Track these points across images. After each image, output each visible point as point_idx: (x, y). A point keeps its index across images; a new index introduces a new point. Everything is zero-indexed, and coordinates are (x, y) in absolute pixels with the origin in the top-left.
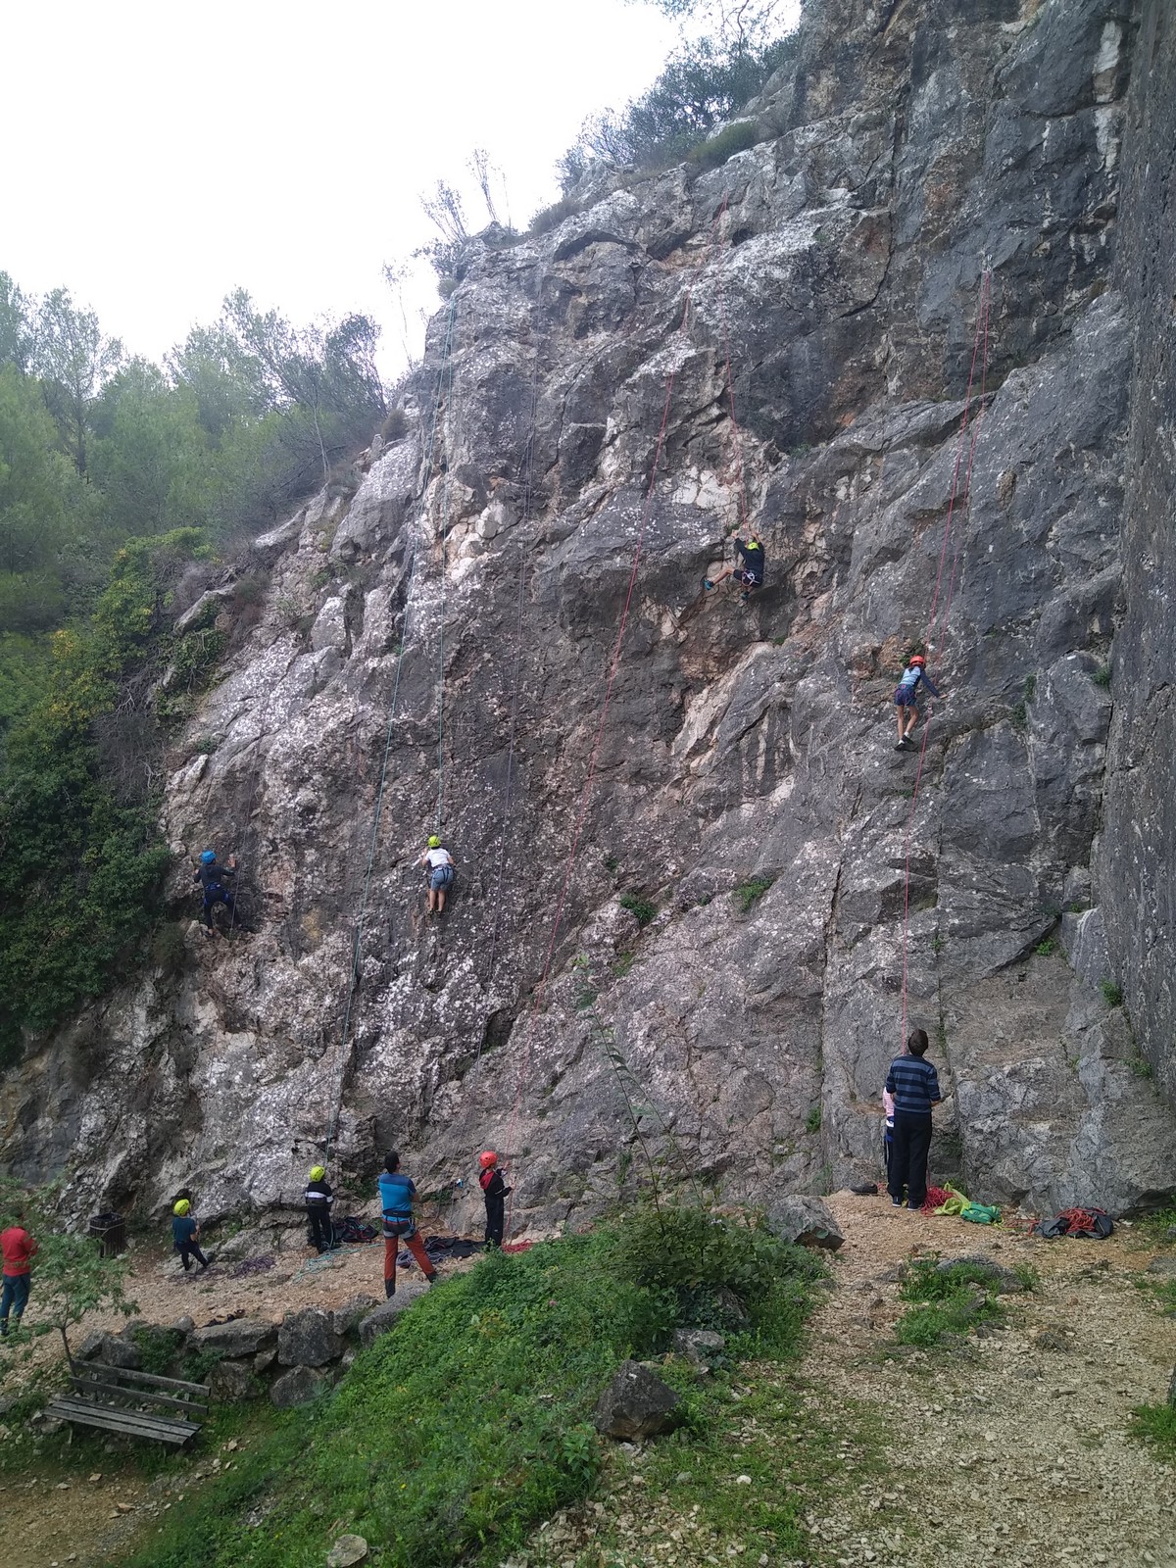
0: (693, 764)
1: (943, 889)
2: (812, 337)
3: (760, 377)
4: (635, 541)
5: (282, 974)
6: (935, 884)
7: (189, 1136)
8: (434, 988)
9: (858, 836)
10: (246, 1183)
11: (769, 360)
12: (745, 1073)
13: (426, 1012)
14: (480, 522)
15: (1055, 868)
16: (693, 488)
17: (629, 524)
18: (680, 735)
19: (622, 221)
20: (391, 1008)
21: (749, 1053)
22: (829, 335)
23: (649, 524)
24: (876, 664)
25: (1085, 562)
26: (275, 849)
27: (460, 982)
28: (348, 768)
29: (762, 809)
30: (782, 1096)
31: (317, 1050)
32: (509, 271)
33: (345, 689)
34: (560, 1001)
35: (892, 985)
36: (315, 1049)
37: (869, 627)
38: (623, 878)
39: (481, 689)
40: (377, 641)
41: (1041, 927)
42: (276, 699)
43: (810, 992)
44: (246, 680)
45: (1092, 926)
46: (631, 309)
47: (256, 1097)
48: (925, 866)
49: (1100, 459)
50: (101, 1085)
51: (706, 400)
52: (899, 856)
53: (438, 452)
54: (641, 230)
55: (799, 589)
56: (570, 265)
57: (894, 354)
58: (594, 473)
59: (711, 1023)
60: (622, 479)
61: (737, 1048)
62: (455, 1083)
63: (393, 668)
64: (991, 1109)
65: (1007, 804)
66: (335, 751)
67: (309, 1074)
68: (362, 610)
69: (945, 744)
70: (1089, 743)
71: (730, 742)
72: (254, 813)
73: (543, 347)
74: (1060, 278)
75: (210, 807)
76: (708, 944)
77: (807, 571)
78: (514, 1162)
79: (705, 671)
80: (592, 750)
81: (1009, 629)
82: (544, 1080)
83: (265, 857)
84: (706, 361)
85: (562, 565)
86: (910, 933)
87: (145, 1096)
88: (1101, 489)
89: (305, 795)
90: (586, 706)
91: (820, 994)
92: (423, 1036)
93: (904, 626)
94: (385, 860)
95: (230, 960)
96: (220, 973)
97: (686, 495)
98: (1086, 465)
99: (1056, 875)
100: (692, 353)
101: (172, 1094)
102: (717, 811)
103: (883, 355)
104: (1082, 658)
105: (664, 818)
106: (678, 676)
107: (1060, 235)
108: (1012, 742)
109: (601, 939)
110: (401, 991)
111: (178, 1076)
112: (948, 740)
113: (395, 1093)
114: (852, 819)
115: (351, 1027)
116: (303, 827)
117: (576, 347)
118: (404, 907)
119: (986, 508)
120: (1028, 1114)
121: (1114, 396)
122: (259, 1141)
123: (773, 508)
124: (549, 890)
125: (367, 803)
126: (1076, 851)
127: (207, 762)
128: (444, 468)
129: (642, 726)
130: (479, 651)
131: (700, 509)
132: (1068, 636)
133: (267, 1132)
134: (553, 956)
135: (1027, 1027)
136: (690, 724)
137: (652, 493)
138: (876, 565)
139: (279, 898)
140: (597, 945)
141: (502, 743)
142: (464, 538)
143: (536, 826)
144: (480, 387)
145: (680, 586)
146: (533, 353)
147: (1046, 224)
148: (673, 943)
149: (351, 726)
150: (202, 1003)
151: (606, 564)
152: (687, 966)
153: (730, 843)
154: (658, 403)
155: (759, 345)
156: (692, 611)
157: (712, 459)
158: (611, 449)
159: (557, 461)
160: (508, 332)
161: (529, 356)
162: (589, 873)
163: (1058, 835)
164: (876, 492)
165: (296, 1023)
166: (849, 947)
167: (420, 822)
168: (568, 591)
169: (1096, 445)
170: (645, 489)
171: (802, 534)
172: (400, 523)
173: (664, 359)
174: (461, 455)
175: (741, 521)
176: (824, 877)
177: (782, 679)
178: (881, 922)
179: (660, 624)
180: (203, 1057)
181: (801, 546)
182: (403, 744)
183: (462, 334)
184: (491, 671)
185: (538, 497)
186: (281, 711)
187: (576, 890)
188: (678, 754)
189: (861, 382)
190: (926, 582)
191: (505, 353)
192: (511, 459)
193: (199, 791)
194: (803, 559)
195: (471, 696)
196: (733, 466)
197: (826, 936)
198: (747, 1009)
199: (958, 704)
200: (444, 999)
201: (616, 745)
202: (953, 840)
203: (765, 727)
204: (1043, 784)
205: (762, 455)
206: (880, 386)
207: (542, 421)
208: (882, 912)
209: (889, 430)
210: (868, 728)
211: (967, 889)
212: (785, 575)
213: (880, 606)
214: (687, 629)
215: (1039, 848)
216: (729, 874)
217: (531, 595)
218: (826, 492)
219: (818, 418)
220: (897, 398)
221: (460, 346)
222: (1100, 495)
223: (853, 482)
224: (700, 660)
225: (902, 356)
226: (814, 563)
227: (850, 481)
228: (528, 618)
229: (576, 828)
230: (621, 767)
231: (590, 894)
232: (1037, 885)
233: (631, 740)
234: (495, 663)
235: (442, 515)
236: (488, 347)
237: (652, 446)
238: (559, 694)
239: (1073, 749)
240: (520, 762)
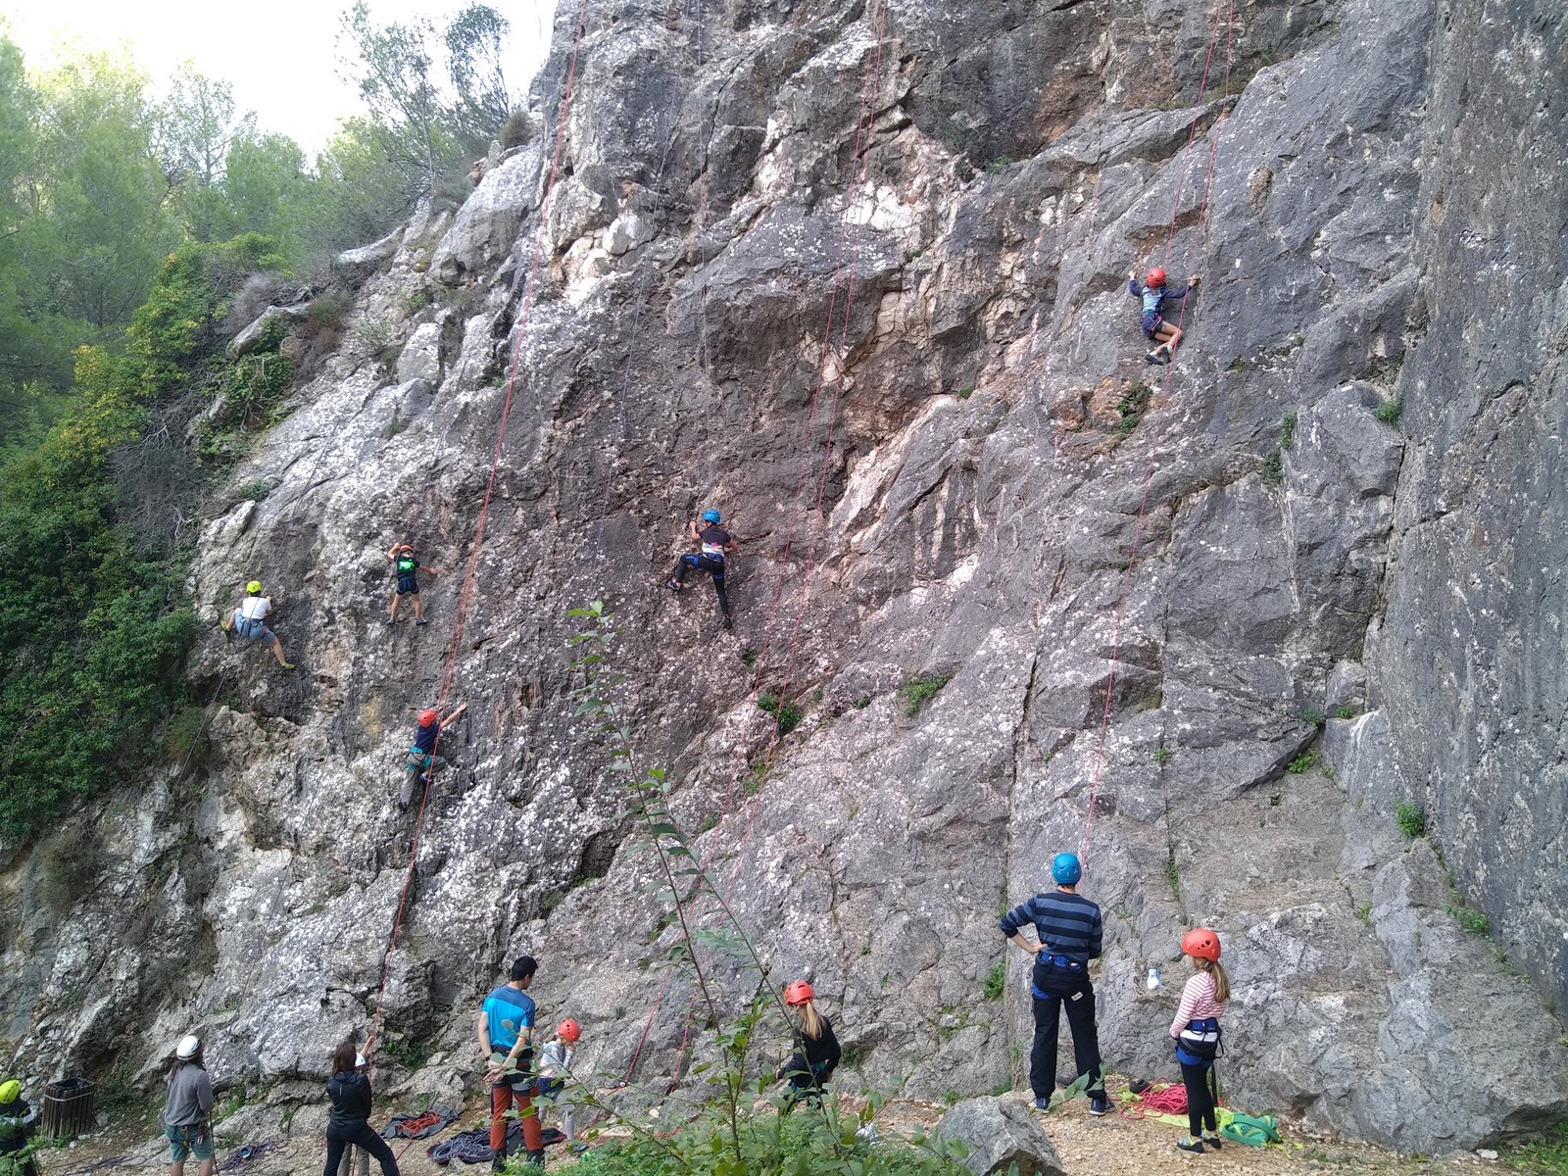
0: (855, 539)
1: (1169, 686)
2: (1018, 33)
3: (952, 77)
4: (795, 262)
5: (332, 778)
6: (1159, 679)
7: (194, 979)
8: (518, 801)
9: (1061, 619)
10: (256, 1044)
11: (964, 57)
12: (906, 918)
13: (506, 832)
14: (607, 237)
15: (1315, 661)
16: (868, 206)
17: (787, 244)
18: (840, 505)
20: (462, 824)
21: (912, 893)
22: (1037, 31)
23: (813, 244)
24: (1086, 412)
25: (1364, 271)
26: (332, 621)
27: (551, 796)
28: (427, 524)
29: (936, 595)
30: (952, 950)
31: (368, 875)
33: (431, 426)
35: (1104, 806)
36: (365, 873)
37: (1076, 369)
38: (763, 674)
39: (598, 434)
40: (473, 371)
41: (1298, 737)
42: (347, 440)
43: (992, 816)
44: (311, 418)
45: (1372, 733)
47: (285, 931)
48: (1149, 656)
49: (1386, 143)
50: (85, 912)
51: (888, 101)
52: (1113, 642)
55: (991, 332)
57: (1115, 54)
58: (749, 187)
59: (864, 853)
60: (783, 191)
61: (896, 886)
62: (538, 923)
63: (489, 404)
64: (1254, 972)
65: (1257, 578)
66: (411, 502)
67: (354, 904)
68: (461, 339)
69: (1174, 504)
70: (1372, 494)
71: (901, 512)
72: (309, 575)
73: (694, 35)
75: (254, 565)
76: (863, 755)
77: (1002, 311)
78: (602, 1026)
79: (874, 429)
80: (732, 517)
81: (1261, 360)
82: (649, 922)
83: (318, 631)
84: (889, 54)
85: (705, 290)
86: (1126, 740)
87: (143, 928)
88: (1387, 180)
89: (372, 554)
90: (727, 463)
91: (1006, 819)
92: (501, 861)
93: (1122, 365)
94: (468, 640)
95: (266, 756)
96: (252, 773)
97: (859, 214)
98: (1367, 152)
99: (1318, 671)
100: (875, 43)
101: (177, 926)
102: (882, 596)
103: (1102, 56)
104: (1361, 390)
105: (817, 603)
106: (841, 434)
108: (1262, 501)
109: (731, 747)
110: (477, 805)
111: (189, 902)
112: (1178, 499)
113: (461, 933)
114: (1052, 599)
115: (410, 849)
116: (367, 594)
117: (734, 39)
118: (486, 699)
119: (1233, 214)
120: (1307, 983)
121: (1407, 63)
122: (281, 989)
123: (964, 231)
124: (670, 685)
125: (449, 569)
126: (1346, 641)
127: (254, 510)
128: (569, 171)
129: (794, 492)
130: (597, 388)
131: (875, 230)
132: (1342, 362)
133: (292, 977)
134: (671, 767)
135: (1290, 864)
136: (853, 492)
137: (818, 211)
138: (1088, 295)
139: (332, 683)
140: (726, 755)
141: (620, 502)
142: (586, 256)
143: (657, 608)
144: (616, 74)
145: (847, 320)
146: (682, 41)
148: (821, 754)
149: (433, 472)
150: (228, 810)
151: (758, 289)
152: (837, 782)
153: (896, 636)
154: (830, 102)
155: (954, 40)
156: (862, 351)
157: (892, 173)
158: (771, 157)
159: (705, 169)
160: (654, 14)
161: (677, 44)
162: (721, 667)
163: (1324, 618)
164: (1091, 212)
165: (344, 840)
166: (1045, 759)
167: (513, 594)
168: (710, 321)
169: (1382, 125)
170: (811, 205)
171: (997, 265)
172: (514, 239)
173: (839, 51)
174: (588, 154)
175: (924, 247)
176: (1015, 671)
177: (967, 435)
178: (1088, 726)
179: (821, 368)
180: (224, 879)
181: (996, 280)
182: (496, 497)
183: (599, 12)
184: (611, 415)
185: (681, 210)
186: (351, 454)
187: (704, 687)
188: (837, 526)
189: (1073, 89)
191: (650, 37)
192: (650, 162)
193: (241, 545)
194: (997, 296)
195: (584, 443)
196: (917, 182)
197: (1016, 744)
198: (911, 837)
199: (1191, 454)
200: (530, 816)
201: (761, 512)
202: (1183, 625)
203: (944, 493)
204: (1307, 550)
205: (951, 170)
206: (1096, 94)
207: (689, 121)
208: (1089, 714)
209: (1108, 140)
210: (1076, 487)
211: (1201, 685)
212: (975, 314)
213: (1093, 343)
214: (854, 375)
215: (1296, 635)
216: (893, 670)
217: (665, 326)
218: (1028, 215)
219: (1021, 130)
220: (1117, 107)
221: (595, 27)
222: (1386, 186)
223: (1062, 203)
224: (868, 414)
225: (1125, 57)
226: (1010, 301)
227: (1058, 201)
228: (661, 353)
229: (708, 611)
230: (767, 539)
231: (720, 692)
232: (1292, 683)
233: (780, 506)
234: (617, 404)
235: (562, 226)
236: (628, 29)
237: (821, 155)
238: (694, 447)
239: (1348, 504)
240: (641, 527)
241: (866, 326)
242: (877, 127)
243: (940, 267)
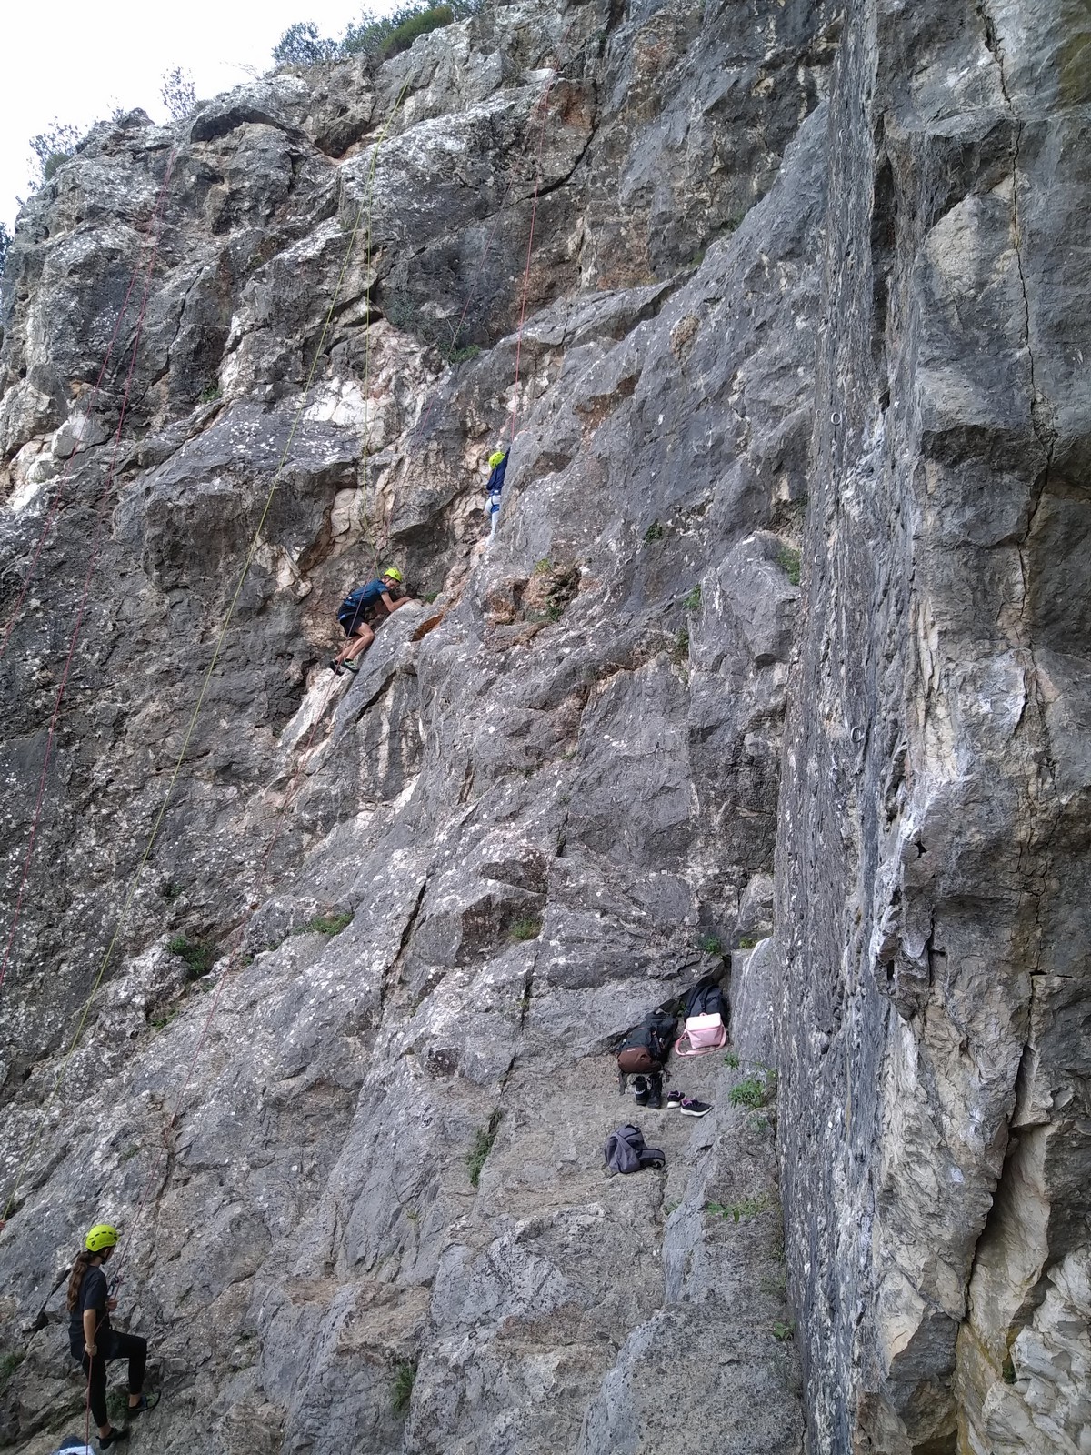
0: (303, 759)
1: (551, 911)
2: (491, 221)
3: (422, 267)
4: (243, 459)
6: (541, 902)
9: (457, 833)
11: (433, 245)
12: (238, 1210)
14: (54, 440)
15: (723, 878)
16: (332, 402)
17: (241, 441)
18: (293, 721)
19: (284, 105)
21: (254, 1178)
22: (511, 218)
23: (266, 440)
24: (518, 603)
25: (776, 409)
29: (379, 820)
32: (135, 152)
34: (60, 1090)
35: (443, 1064)
37: (515, 557)
38: (184, 912)
39: (21, 646)
41: (697, 974)
43: (353, 1078)
45: (765, 962)
46: (283, 200)
48: (531, 874)
49: (800, 268)
51: (351, 293)
52: (496, 859)
53: (16, 354)
54: (310, 119)
55: (459, 531)
56: (211, 147)
57: (588, 238)
58: (212, 386)
59: (214, 1126)
60: (242, 389)
61: (238, 1168)
64: (477, 1311)
65: (654, 776)
69: (583, 694)
70: (765, 662)
71: (348, 724)
73: (165, 237)
74: (787, 124)
76: (254, 1005)
77: (471, 508)
80: (166, 735)
84: (353, 245)
85: (148, 490)
86: (491, 979)
88: (798, 306)
90: (167, 676)
93: (555, 548)
97: (324, 410)
98: (783, 281)
99: (729, 890)
100: (338, 235)
102: (328, 821)
103: (577, 240)
104: (764, 541)
105: (255, 831)
106: (299, 644)
107: (784, 68)
108: (671, 686)
109: (129, 998)
112: (585, 689)
114: (454, 812)
117: (211, 242)
119: (659, 368)
121: (817, 178)
123: (427, 424)
124: (76, 926)
126: (755, 849)
128: (23, 373)
129: (242, 707)
131: (336, 426)
132: (747, 510)
134: (67, 1022)
136: (307, 706)
137: (279, 409)
138: (534, 478)
140: (123, 1007)
141: (37, 719)
142: (34, 458)
143: (71, 836)
144: (71, 273)
145: (297, 518)
146: (152, 242)
147: (768, 56)
148: (215, 1004)
151: (202, 487)
152: (218, 1037)
153: (331, 866)
154: (290, 295)
155: (422, 229)
156: (317, 552)
157: (357, 368)
158: (234, 355)
159: (167, 369)
160: (120, 215)
161: (144, 244)
162: (136, 904)
163: (726, 821)
164: (553, 394)
166: (412, 1005)
168: (153, 524)
169: (795, 250)
170: (271, 402)
171: (462, 458)
173: (305, 245)
174: (39, 354)
175: (388, 442)
176: (403, 898)
177: (413, 637)
178: (460, 964)
179: (274, 572)
181: (462, 474)
183: (62, 213)
184: (37, 624)
185: (138, 412)
187: (113, 926)
188: (286, 745)
189: (550, 276)
190: (594, 492)
191: (113, 237)
192: (102, 360)
194: (464, 491)
196: (383, 375)
197: (385, 987)
198: (265, 1105)
199: (603, 636)
201: (201, 730)
202: (582, 837)
203: (389, 702)
204: (700, 736)
205: (418, 362)
206: (572, 281)
207: (151, 320)
208: (461, 948)
209: (574, 321)
210: (491, 682)
211: (588, 910)
212: (441, 512)
213: (532, 527)
214: (311, 579)
215: (699, 844)
216: (308, 905)
217: (111, 531)
218: (494, 403)
219: (495, 319)
220: (590, 289)
221: (58, 228)
222: (797, 314)
223: (527, 388)
224: (328, 622)
225: (598, 239)
226: (479, 497)
227: (524, 386)
228: (105, 559)
229: (127, 840)
230: (204, 759)
231: (132, 934)
232: (696, 905)
233: (224, 724)
234: (47, 613)
235: (10, 430)
236: (91, 229)
237: (284, 351)
238: (130, 659)
239: (746, 679)
240: (60, 746)
241: (317, 524)
242: (343, 321)
243: (401, 461)
